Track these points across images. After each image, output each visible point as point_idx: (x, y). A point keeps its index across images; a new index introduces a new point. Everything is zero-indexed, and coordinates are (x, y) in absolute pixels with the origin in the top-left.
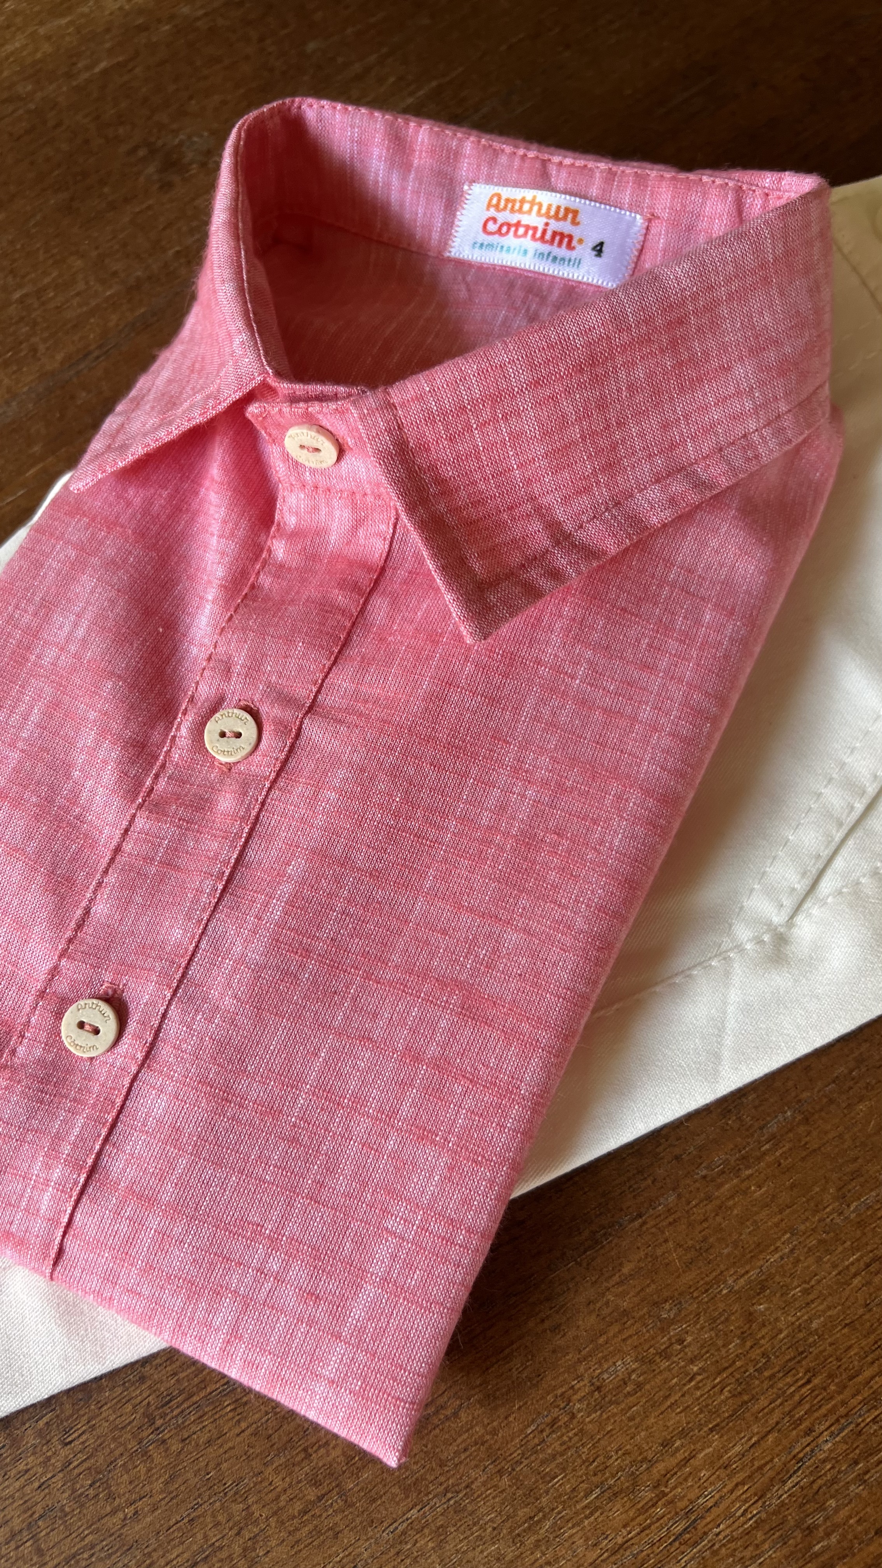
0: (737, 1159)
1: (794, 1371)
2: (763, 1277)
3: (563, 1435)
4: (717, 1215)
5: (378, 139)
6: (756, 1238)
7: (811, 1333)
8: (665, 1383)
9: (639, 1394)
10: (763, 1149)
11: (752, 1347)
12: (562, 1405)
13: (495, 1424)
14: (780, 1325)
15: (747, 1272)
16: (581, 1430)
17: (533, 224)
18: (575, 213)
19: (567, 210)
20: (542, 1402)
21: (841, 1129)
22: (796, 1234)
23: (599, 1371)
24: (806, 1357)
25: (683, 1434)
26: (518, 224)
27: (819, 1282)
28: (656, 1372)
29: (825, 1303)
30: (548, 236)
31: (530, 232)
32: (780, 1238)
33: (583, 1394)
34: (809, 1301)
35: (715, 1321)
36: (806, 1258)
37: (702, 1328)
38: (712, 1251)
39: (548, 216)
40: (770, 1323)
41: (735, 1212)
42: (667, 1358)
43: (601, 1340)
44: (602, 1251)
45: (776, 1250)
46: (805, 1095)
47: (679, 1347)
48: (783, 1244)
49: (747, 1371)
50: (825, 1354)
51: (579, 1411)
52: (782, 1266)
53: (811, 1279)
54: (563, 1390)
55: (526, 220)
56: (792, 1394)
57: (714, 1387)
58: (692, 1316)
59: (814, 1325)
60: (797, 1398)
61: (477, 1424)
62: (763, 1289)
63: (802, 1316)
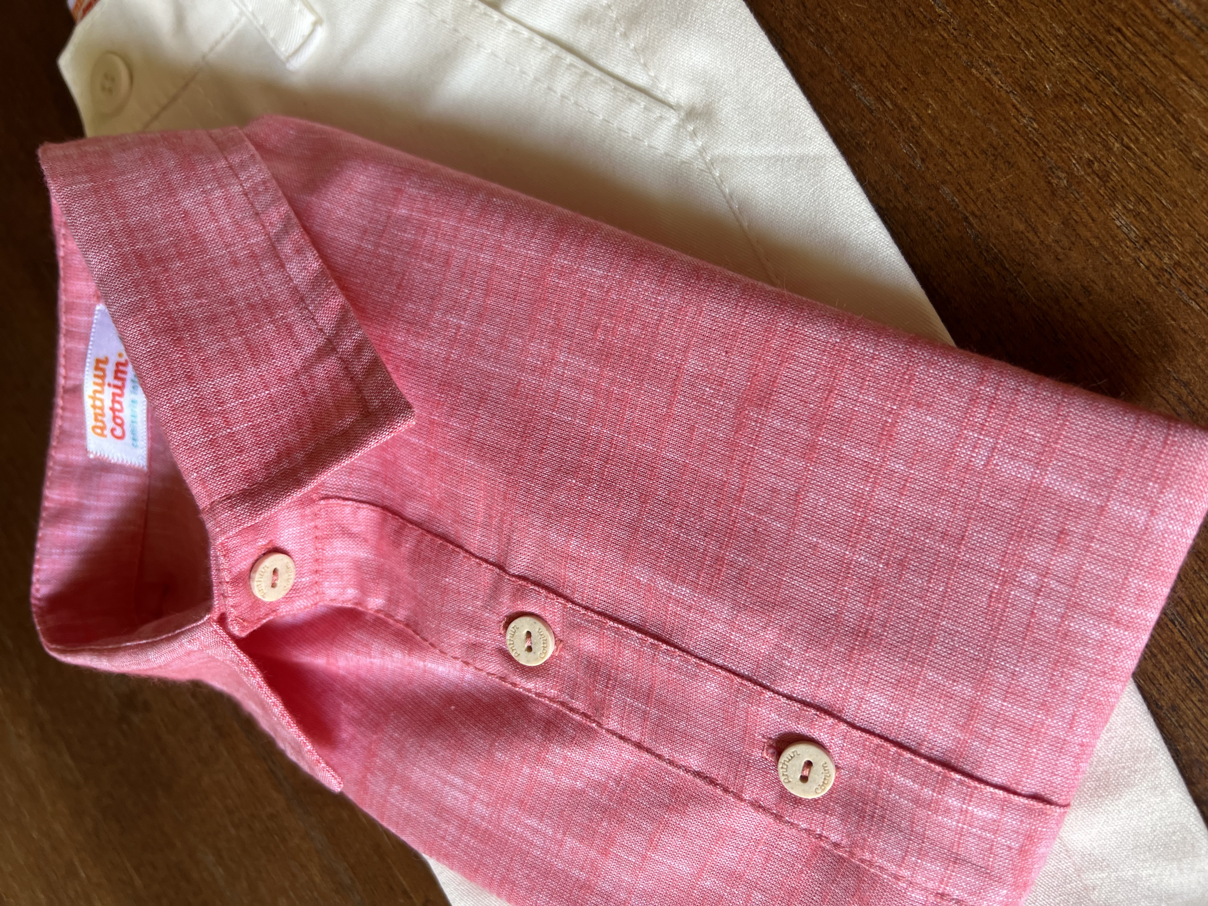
0: (903, 130)
1: (1110, 46)
2: (1018, 89)
3: (1199, 273)
4: (959, 143)
5: (58, 532)
6: (979, 101)
7: (1070, 35)
8: (1135, 174)
9: (1149, 200)
10: (891, 107)
11: (1090, 91)
12: (1167, 276)
13: (1192, 343)
14: (1064, 65)
15: (1014, 106)
16: (1191, 254)
17: (111, 397)
18: (98, 361)
19: (97, 368)
20: (1166, 297)
21: (866, 35)
22: (972, 62)
23: (1128, 242)
24: (1094, 36)
25: (1185, 149)
26: (113, 409)
27: (1017, 33)
28: (1124, 184)
29: (1038, 24)
30: (119, 383)
31: (117, 398)
32: (977, 78)
33: (1153, 256)
34: (1037, 41)
35: (1066, 131)
36: (995, 49)
37: (1075, 143)
38: (995, 143)
39: (102, 385)
40: (1064, 76)
41: (955, 126)
42: (1108, 174)
43: (1096, 243)
44: (1005, 252)
45: (989, 80)
46: (836, 73)
47: (1096, 164)
48: (982, 74)
49: (1114, 93)
50: (1089, 17)
51: (1171, 258)
52: (1005, 72)
53: (1016, 42)
54: (1151, 276)
55: (108, 403)
56: (1134, 44)
57: (1134, 124)
58: (1063, 155)
59: (1061, 32)
60: (1137, 40)
61: (1195, 362)
62: (1030, 88)
63: (1053, 44)
